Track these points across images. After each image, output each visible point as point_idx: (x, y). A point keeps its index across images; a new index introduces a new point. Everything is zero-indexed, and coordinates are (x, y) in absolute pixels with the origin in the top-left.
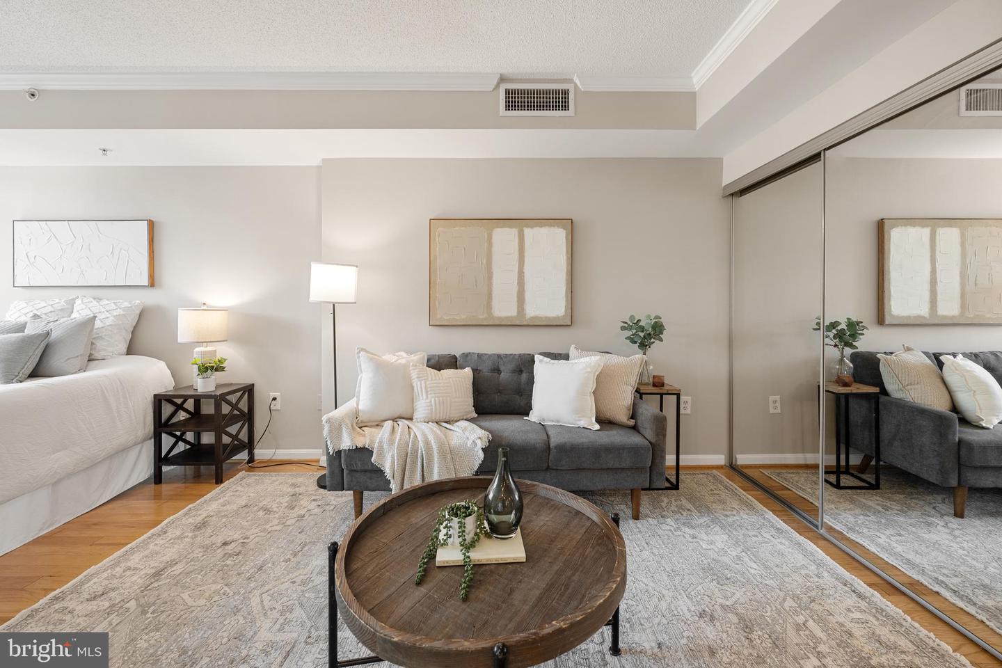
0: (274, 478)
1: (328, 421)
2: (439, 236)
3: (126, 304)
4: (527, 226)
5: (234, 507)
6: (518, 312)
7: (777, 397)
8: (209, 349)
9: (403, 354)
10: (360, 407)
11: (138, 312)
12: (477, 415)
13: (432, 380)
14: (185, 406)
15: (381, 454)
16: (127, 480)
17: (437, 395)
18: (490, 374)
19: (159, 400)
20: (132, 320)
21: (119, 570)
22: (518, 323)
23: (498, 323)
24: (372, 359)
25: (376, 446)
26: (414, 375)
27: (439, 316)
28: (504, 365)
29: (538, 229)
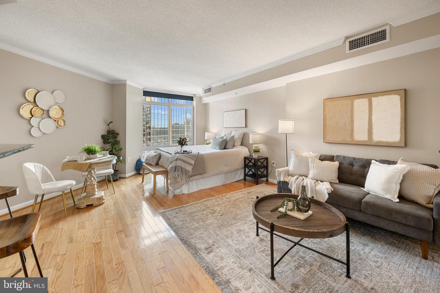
0: (271, 188)
1: (277, 171)
2: (328, 106)
3: (241, 132)
4: (374, 97)
5: (258, 191)
6: (369, 138)
8: (257, 145)
9: (311, 153)
10: (290, 169)
11: (243, 134)
12: (338, 182)
13: (316, 164)
14: (251, 161)
15: (291, 185)
16: (239, 178)
17: (317, 170)
18: (348, 166)
19: (245, 158)
20: (242, 137)
21: (232, 195)
22: (368, 144)
23: (357, 143)
24: (295, 153)
25: (290, 182)
26: (310, 161)
27: (327, 139)
28: (356, 163)
29: (381, 97)
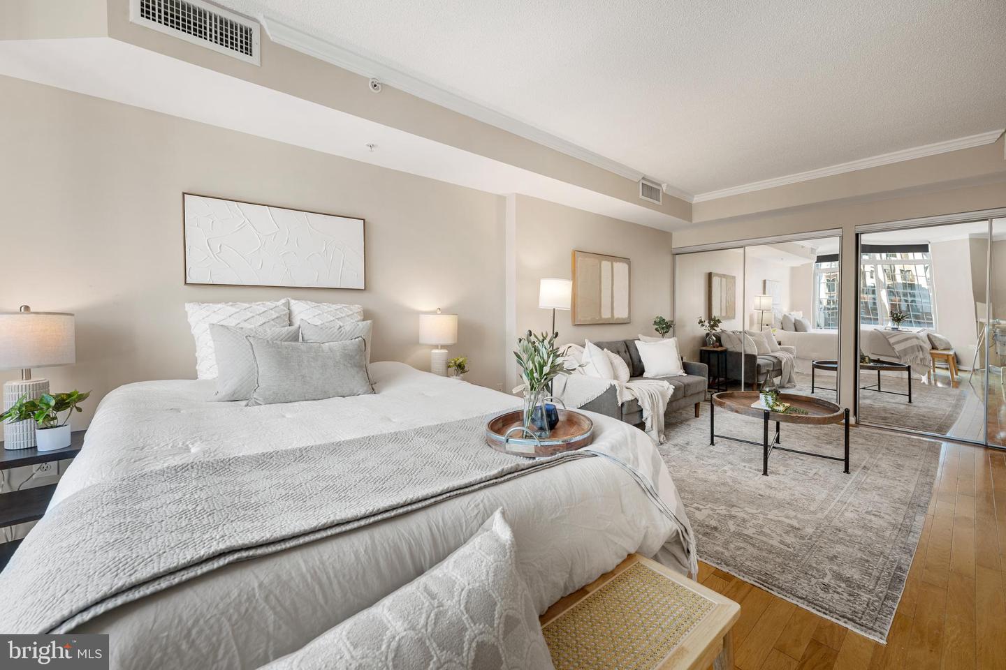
2: (579, 263)
4: (614, 261)
6: (611, 315)
8: (443, 351)
22: (611, 322)
23: (603, 322)
27: (579, 318)
29: (618, 263)
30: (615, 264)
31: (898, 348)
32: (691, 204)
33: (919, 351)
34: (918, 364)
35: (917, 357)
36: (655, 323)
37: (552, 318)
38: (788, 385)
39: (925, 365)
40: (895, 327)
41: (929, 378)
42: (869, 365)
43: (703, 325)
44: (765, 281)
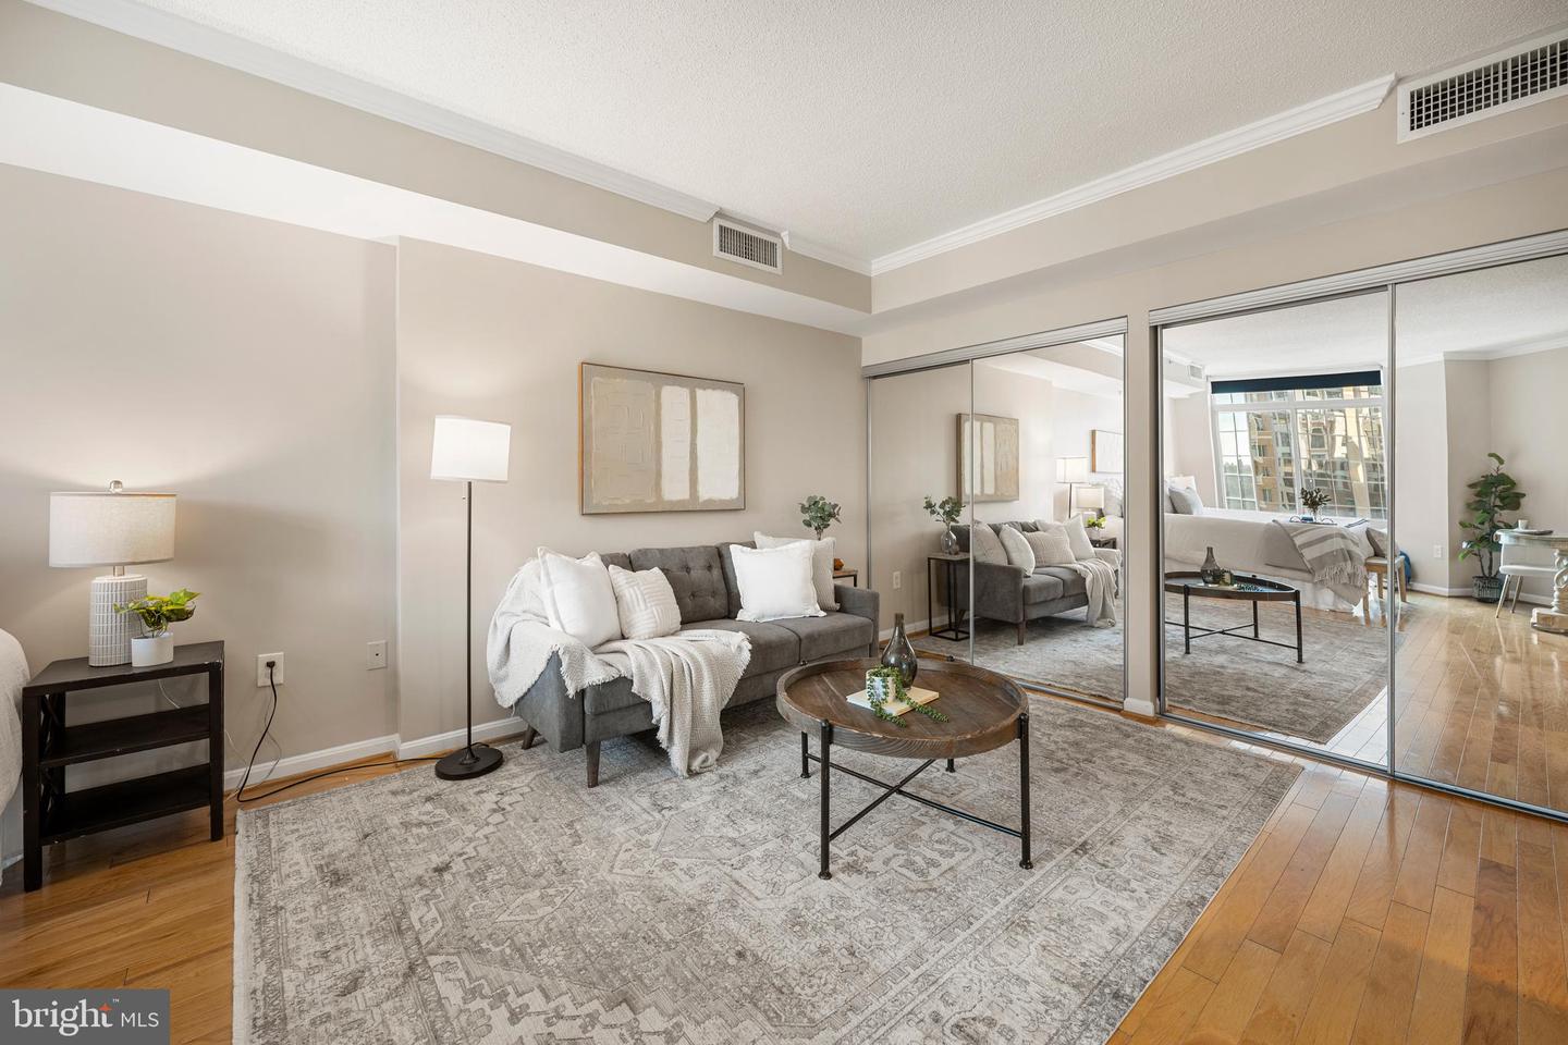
2: (594, 388)
4: (699, 387)
6: (691, 495)
7: (898, 573)
8: (131, 578)
13: (643, 585)
15: (644, 682)
17: (656, 603)
18: (681, 574)
22: (691, 508)
23: (668, 508)
25: (634, 671)
27: (594, 501)
28: (690, 561)
29: (709, 391)
30: (700, 393)
31: (1309, 554)
32: (870, 278)
33: (1345, 560)
34: (1345, 584)
35: (1341, 571)
36: (804, 509)
37: (466, 501)
38: (1100, 623)
39: (1356, 587)
40: (1307, 515)
41: (1366, 610)
42: (1230, 588)
43: (933, 512)
44: (1093, 432)
